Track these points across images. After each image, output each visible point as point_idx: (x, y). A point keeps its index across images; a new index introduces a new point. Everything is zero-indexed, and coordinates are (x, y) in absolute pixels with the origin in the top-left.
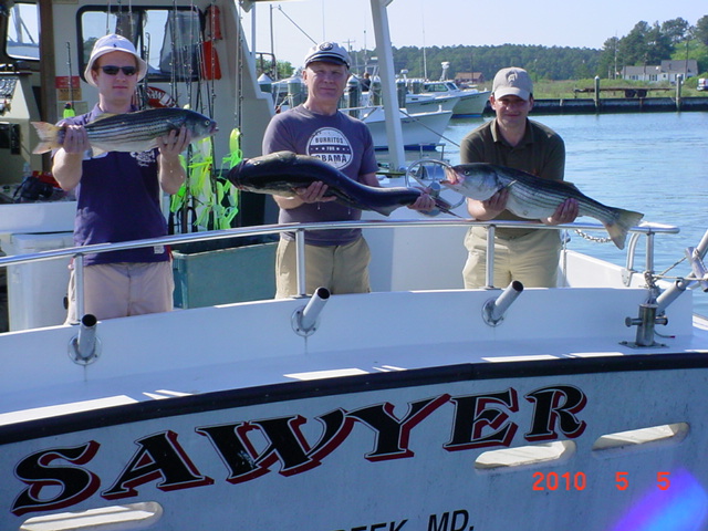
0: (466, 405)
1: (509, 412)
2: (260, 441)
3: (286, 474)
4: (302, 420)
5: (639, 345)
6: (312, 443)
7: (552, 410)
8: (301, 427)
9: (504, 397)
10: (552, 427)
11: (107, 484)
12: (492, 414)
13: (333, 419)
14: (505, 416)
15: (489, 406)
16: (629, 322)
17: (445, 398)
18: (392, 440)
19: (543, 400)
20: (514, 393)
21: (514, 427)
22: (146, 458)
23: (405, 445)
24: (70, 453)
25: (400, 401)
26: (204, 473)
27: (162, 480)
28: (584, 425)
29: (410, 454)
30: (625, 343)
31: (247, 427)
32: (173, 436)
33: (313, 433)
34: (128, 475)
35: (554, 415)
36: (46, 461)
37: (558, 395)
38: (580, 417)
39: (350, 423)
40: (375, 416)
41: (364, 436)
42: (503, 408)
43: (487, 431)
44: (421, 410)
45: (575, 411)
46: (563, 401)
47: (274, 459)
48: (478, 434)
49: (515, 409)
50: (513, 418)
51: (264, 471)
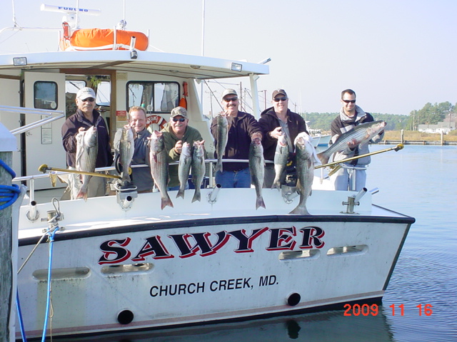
0: (275, 232)
1: (292, 236)
2: (192, 242)
3: (203, 256)
4: (209, 234)
5: (347, 213)
6: (213, 245)
7: (310, 236)
8: (209, 237)
9: (290, 230)
10: (310, 244)
11: (133, 255)
12: (285, 236)
13: (221, 235)
14: (291, 238)
15: (284, 233)
16: (344, 203)
17: (267, 229)
18: (245, 245)
19: (306, 232)
20: (294, 228)
21: (295, 242)
22: (148, 246)
23: (250, 247)
24: (120, 242)
25: (249, 229)
26: (170, 253)
27: (155, 254)
28: (324, 243)
29: (252, 251)
30: (342, 212)
31: (187, 236)
32: (159, 237)
33: (213, 240)
34: (141, 252)
35: (311, 239)
36: (111, 244)
37: (313, 230)
38: (321, 240)
39: (228, 236)
40: (238, 234)
41: (234, 242)
42: (289, 234)
43: (284, 243)
44: (257, 233)
45: (320, 237)
46: (315, 232)
47: (198, 249)
48: (280, 244)
49: (295, 235)
50: (294, 238)
51: (194, 254)
